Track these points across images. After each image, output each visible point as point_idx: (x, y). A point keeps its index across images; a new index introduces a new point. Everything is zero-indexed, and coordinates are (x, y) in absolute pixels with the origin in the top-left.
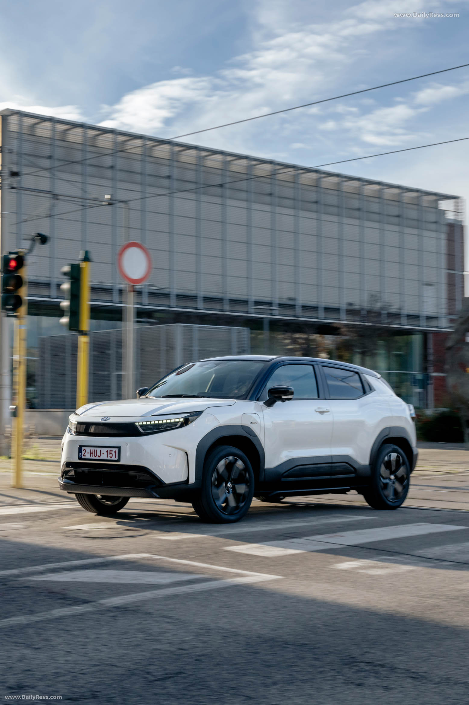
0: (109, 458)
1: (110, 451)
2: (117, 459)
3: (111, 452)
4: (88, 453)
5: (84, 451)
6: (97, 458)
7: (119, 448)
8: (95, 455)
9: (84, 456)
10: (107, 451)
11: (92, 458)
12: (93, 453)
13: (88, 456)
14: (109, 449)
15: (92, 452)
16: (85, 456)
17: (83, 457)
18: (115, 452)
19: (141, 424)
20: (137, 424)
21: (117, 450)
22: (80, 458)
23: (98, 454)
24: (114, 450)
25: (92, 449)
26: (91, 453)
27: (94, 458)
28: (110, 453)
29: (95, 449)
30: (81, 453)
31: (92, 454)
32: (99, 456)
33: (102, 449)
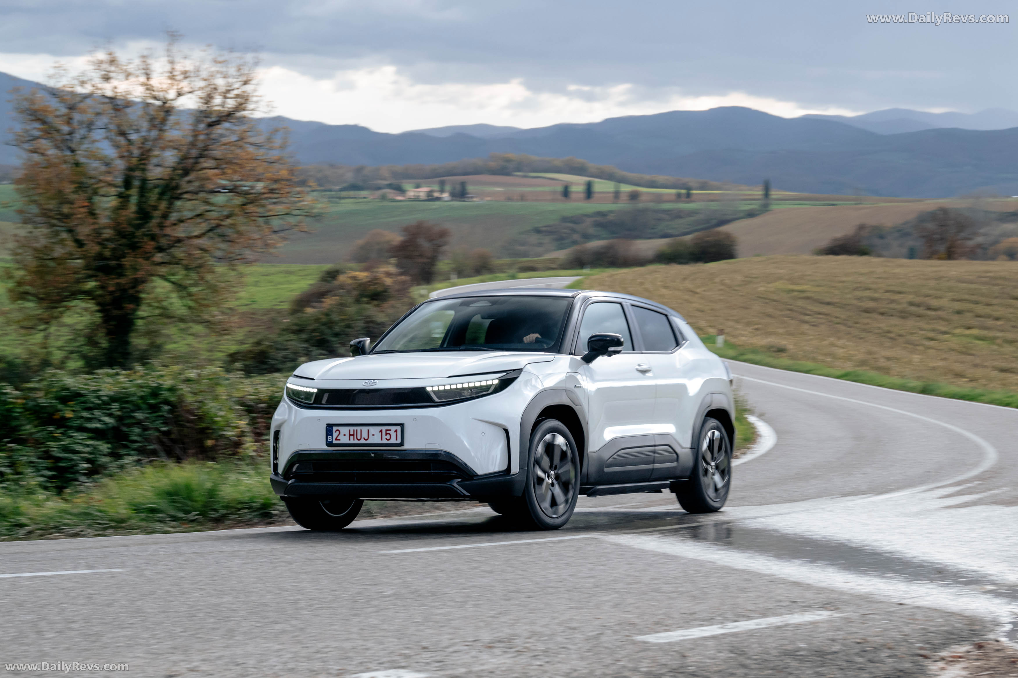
0: (385, 441)
1: (386, 430)
2: (399, 441)
3: (388, 432)
4: (345, 435)
5: (338, 432)
6: (362, 441)
7: (402, 425)
8: (359, 438)
9: (336, 439)
10: (381, 431)
11: (352, 442)
12: (353, 435)
13: (344, 440)
14: (384, 428)
15: (352, 433)
16: (339, 440)
17: (335, 442)
18: (396, 431)
19: (435, 389)
20: (429, 389)
21: (399, 428)
22: (329, 444)
23: (365, 435)
24: (393, 428)
25: (352, 428)
26: (350, 435)
27: (356, 442)
28: (386, 434)
29: (359, 428)
30: (332, 435)
31: (352, 437)
32: (366, 438)
33: (371, 428)
